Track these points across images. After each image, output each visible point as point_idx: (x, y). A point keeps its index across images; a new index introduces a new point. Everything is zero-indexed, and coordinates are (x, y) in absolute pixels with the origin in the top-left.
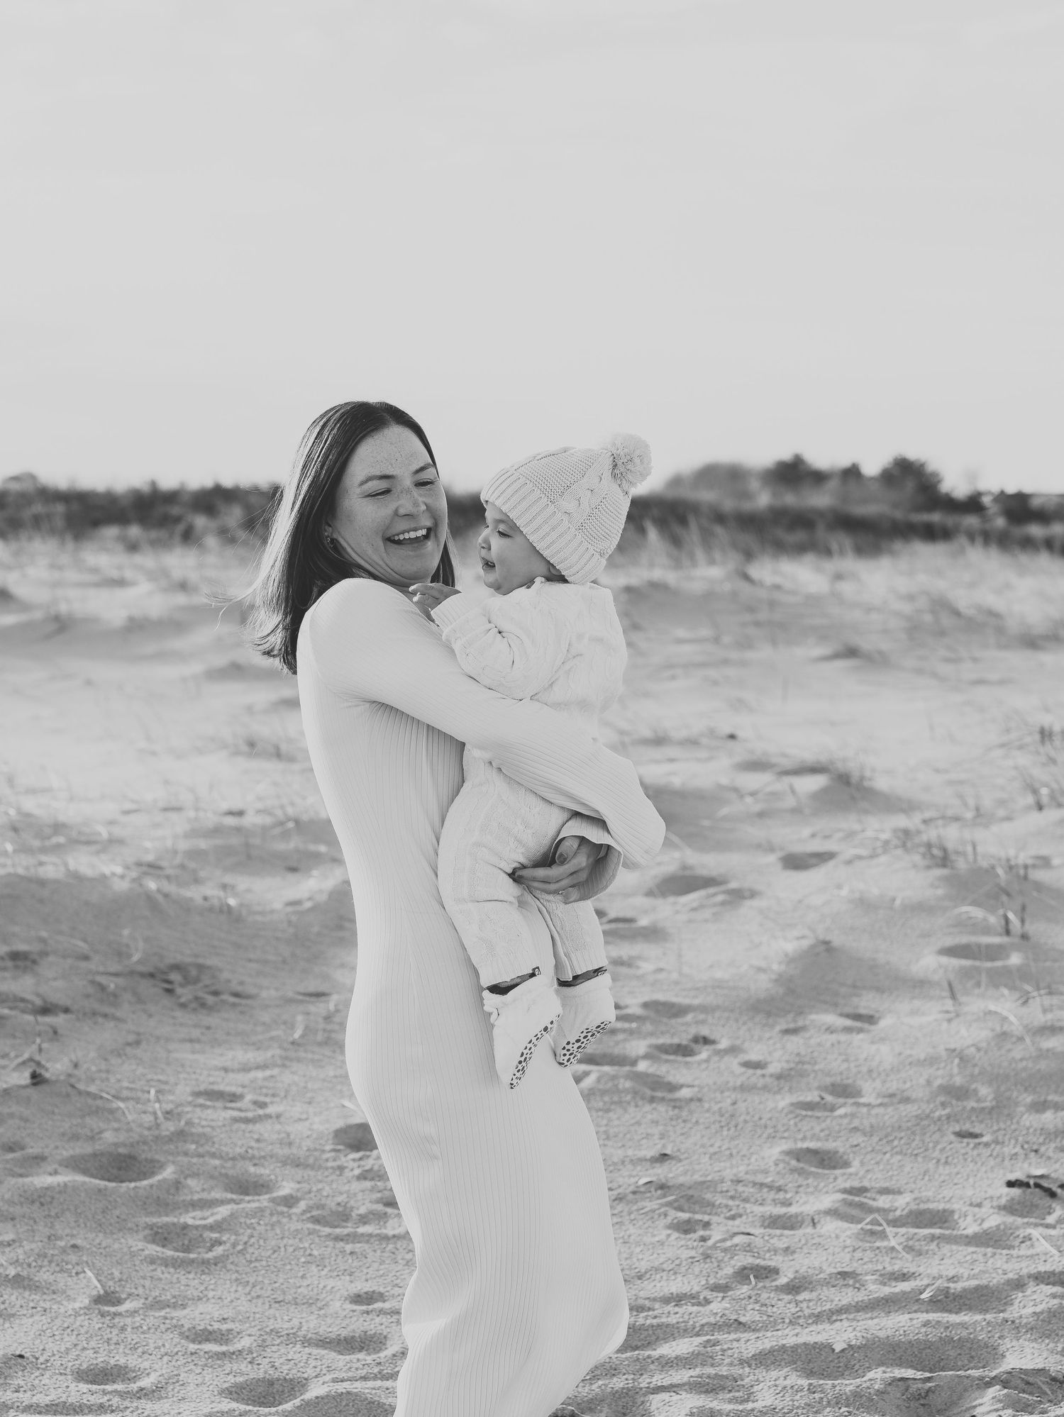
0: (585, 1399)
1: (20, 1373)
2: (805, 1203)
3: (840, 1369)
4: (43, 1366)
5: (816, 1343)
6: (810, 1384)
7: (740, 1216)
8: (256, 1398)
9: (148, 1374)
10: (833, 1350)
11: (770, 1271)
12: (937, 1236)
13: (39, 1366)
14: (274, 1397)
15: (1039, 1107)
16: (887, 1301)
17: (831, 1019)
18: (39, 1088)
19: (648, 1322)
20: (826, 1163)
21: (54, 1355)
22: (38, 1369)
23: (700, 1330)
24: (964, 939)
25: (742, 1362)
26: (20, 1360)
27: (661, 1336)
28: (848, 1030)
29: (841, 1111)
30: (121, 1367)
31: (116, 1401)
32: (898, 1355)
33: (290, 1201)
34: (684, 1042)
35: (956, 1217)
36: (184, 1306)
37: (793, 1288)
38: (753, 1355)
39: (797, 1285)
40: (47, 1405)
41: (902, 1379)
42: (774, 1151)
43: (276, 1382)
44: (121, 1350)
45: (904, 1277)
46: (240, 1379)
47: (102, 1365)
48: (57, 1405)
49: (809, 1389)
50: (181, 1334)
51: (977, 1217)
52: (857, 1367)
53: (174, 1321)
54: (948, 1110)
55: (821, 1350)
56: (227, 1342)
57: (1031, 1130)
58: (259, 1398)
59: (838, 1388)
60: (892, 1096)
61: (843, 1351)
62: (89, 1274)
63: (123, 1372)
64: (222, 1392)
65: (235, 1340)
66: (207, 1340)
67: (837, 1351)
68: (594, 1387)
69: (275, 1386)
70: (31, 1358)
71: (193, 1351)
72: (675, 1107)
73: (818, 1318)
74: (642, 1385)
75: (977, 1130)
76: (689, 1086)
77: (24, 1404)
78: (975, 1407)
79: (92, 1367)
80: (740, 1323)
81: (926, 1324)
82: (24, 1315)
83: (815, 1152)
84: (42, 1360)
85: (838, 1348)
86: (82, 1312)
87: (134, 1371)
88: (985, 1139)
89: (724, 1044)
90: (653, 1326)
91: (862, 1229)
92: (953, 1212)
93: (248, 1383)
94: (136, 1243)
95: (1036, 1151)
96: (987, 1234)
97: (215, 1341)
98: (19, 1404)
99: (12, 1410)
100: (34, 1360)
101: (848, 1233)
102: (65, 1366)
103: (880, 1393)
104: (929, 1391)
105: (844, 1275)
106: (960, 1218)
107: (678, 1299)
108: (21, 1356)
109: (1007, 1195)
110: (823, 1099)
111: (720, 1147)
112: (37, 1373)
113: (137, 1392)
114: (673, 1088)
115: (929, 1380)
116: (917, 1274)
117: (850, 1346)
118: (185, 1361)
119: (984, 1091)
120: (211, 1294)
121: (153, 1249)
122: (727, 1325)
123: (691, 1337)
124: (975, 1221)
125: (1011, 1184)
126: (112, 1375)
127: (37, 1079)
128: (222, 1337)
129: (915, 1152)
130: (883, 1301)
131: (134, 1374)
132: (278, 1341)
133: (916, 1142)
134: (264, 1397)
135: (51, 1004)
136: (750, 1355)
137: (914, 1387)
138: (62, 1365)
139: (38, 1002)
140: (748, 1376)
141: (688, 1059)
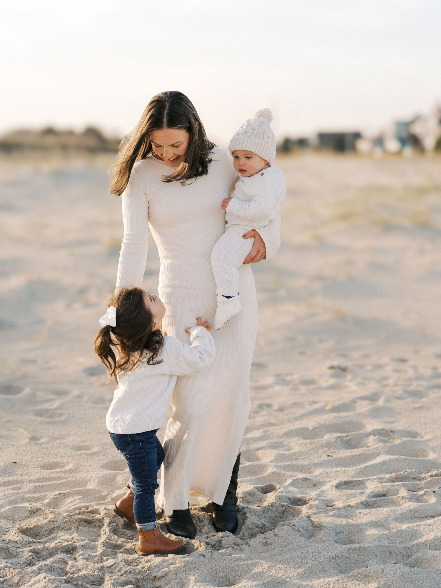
1: (18, 469)
4: (26, 465)
5: (302, 428)
6: (310, 442)
8: (113, 468)
9: (68, 464)
10: (309, 430)
11: (268, 405)
12: (316, 388)
13: (24, 465)
14: (119, 467)
15: (321, 341)
16: (315, 411)
20: (259, 367)
21: (27, 461)
22: (24, 466)
23: (259, 427)
25: (281, 437)
26: (15, 464)
30: (56, 462)
31: (63, 475)
33: (80, 397)
35: (316, 381)
36: (64, 438)
37: (281, 409)
40: (37, 479)
41: (340, 437)
43: (118, 462)
44: (52, 457)
46: (105, 462)
47: (48, 463)
48: (41, 479)
50: (70, 448)
51: (324, 380)
52: (319, 435)
53: (65, 444)
55: (304, 430)
56: (89, 449)
57: (322, 350)
58: (114, 468)
59: (320, 442)
61: (312, 429)
62: (21, 430)
63: (57, 464)
64: (101, 467)
65: (92, 448)
66: (81, 450)
69: (117, 463)
70: (19, 463)
71: (80, 454)
73: (296, 419)
77: (28, 480)
78: (367, 443)
79: (45, 464)
80: (271, 424)
81: (335, 417)
82: (5, 448)
83: (255, 363)
84: (24, 463)
85: (310, 428)
86: (27, 444)
87: (62, 464)
91: (289, 388)
92: (314, 379)
93: (108, 463)
94: (31, 417)
95: (328, 356)
96: (332, 386)
97: (84, 449)
98: (26, 480)
99: (24, 483)
100: (21, 464)
101: (286, 389)
102: (34, 464)
103: (335, 442)
104: (349, 440)
105: (295, 403)
106: (318, 381)
108: (15, 463)
109: (330, 372)
112: (25, 468)
113: (69, 471)
115: (347, 436)
116: (318, 401)
117: (314, 427)
118: (79, 458)
120: (72, 433)
121: (39, 419)
122: (267, 425)
123: (256, 430)
124: (324, 382)
125: (330, 368)
126: (53, 466)
128: (87, 448)
131: (62, 465)
132: (108, 447)
134: (115, 467)
136: (282, 434)
137: (345, 439)
138: (33, 464)
140: (286, 441)
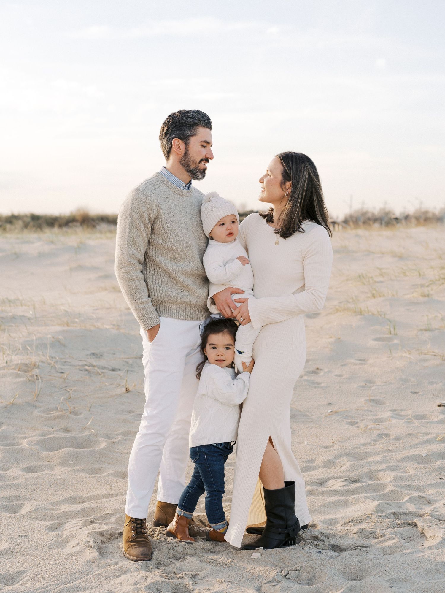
0: (359, 475)
2: (381, 415)
3: (427, 462)
5: (417, 454)
6: (424, 466)
7: (364, 420)
10: (423, 456)
11: (387, 435)
12: (428, 422)
15: (431, 383)
16: (428, 441)
17: (353, 361)
18: (129, 393)
19: (362, 452)
20: (377, 403)
23: (379, 453)
24: (378, 336)
25: (398, 461)
27: (368, 456)
28: (360, 364)
29: (373, 388)
32: (441, 456)
34: (314, 370)
35: (428, 416)
38: (400, 459)
39: (398, 438)
42: (363, 400)
45: (427, 434)
49: (424, 468)
51: (435, 416)
52: (432, 461)
54: (405, 386)
55: (419, 456)
57: (432, 390)
59: (433, 467)
60: (386, 382)
61: (426, 456)
67: (424, 456)
68: (359, 471)
72: (323, 389)
73: (411, 447)
74: (373, 470)
75: (417, 391)
76: (324, 383)
80: (390, 450)
83: (374, 400)
85: (424, 455)
88: (420, 393)
89: (326, 370)
90: (364, 453)
91: (405, 421)
92: (426, 415)
95: (438, 396)
96: (442, 421)
101: (402, 422)
105: (410, 434)
106: (429, 416)
107: (365, 444)
109: (440, 409)
110: (366, 384)
111: (344, 400)
114: (319, 384)
116: (431, 433)
117: (427, 454)
119: (413, 379)
122: (386, 451)
123: (377, 455)
124: (435, 417)
125: (440, 406)
127: (127, 390)
129: (403, 398)
130: (427, 441)
133: (401, 396)
135: (114, 368)
136: (399, 459)
139: (110, 368)
140: (403, 465)
141: (318, 375)
